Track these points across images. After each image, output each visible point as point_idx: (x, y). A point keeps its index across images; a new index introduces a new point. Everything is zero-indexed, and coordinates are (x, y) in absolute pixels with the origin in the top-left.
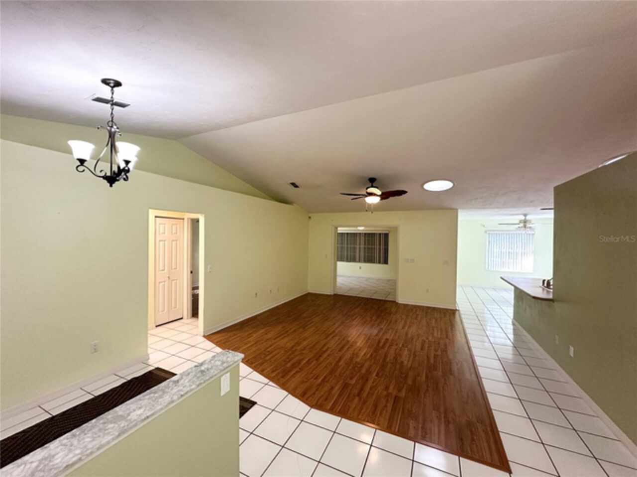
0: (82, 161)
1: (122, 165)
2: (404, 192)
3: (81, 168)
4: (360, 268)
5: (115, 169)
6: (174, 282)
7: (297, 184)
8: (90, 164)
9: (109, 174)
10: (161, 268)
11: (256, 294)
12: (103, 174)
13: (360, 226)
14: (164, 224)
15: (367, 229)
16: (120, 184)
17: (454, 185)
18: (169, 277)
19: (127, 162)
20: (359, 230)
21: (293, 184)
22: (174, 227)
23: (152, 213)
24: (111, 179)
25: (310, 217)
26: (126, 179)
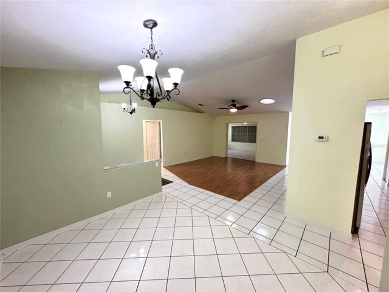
0: (124, 109)
1: (134, 109)
2: (246, 106)
3: (124, 111)
4: (248, 146)
5: (132, 110)
6: (153, 147)
7: (202, 104)
8: (126, 109)
9: (130, 111)
10: (149, 141)
11: (185, 154)
12: (129, 112)
13: (245, 122)
14: (149, 124)
15: (249, 124)
16: (134, 114)
17: (275, 101)
18: (152, 145)
19: (134, 108)
20: (244, 125)
21: (200, 104)
22: (153, 126)
23: (144, 121)
24: (131, 113)
25: (214, 119)
26: (135, 112)
